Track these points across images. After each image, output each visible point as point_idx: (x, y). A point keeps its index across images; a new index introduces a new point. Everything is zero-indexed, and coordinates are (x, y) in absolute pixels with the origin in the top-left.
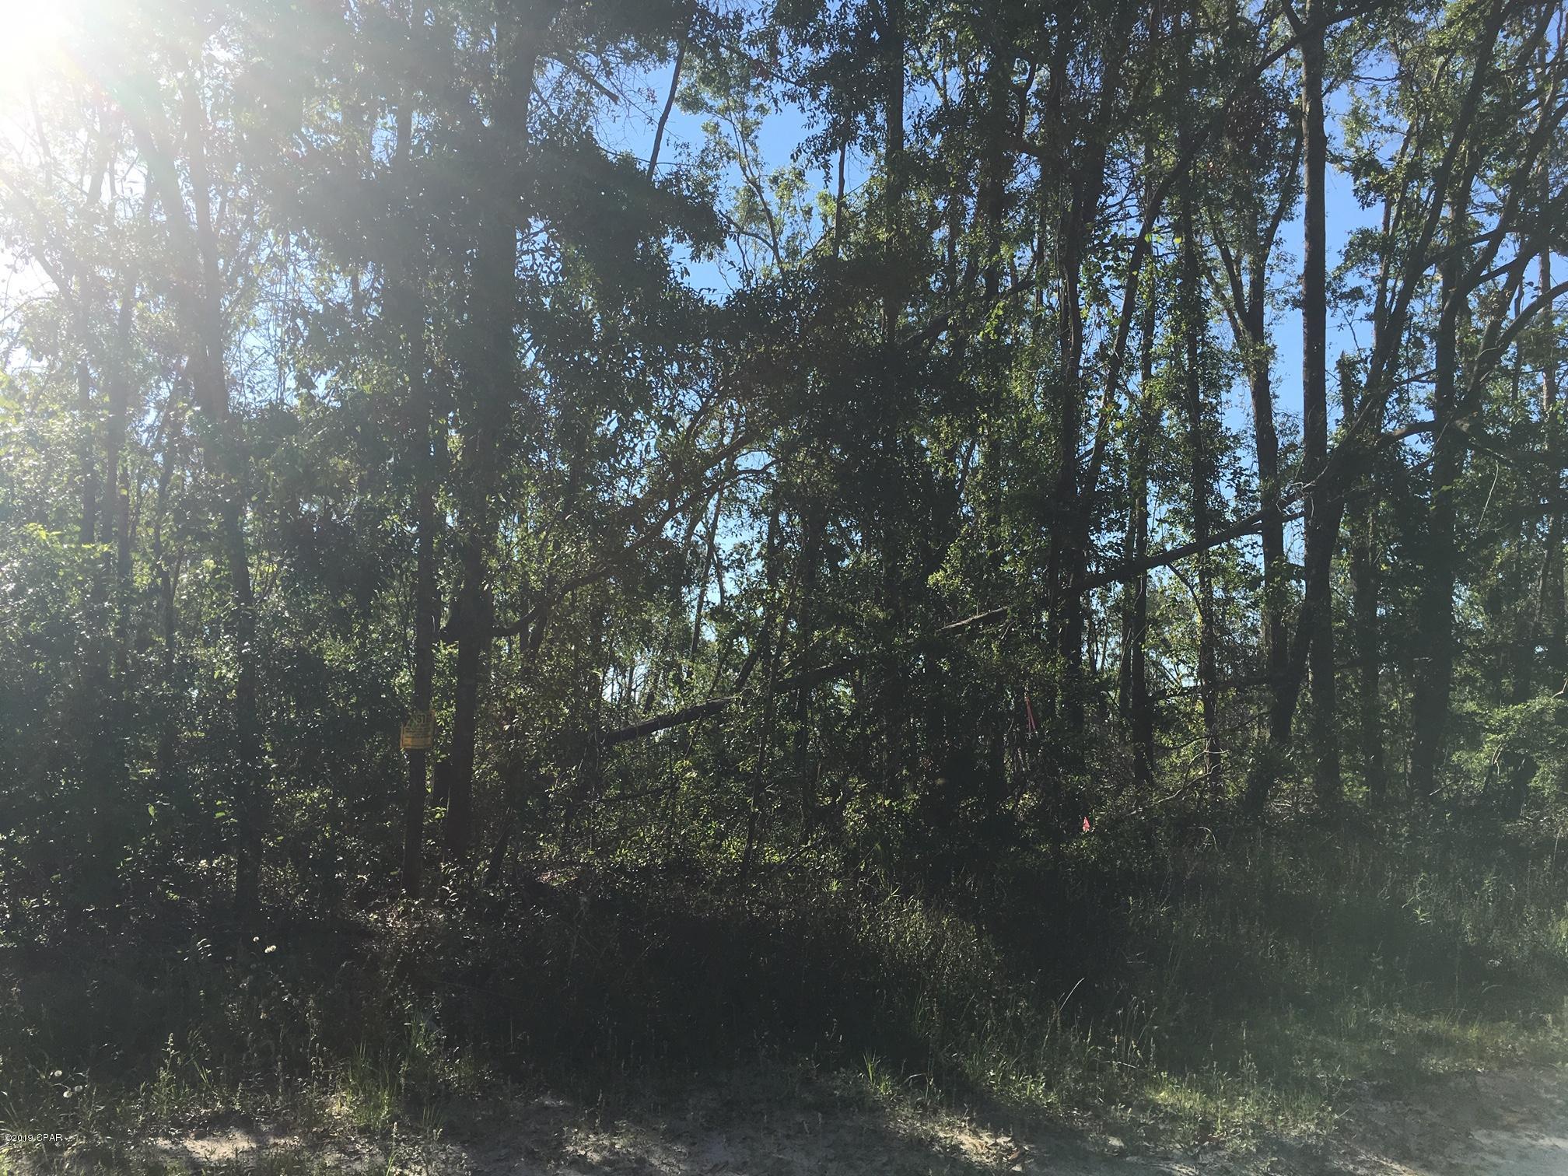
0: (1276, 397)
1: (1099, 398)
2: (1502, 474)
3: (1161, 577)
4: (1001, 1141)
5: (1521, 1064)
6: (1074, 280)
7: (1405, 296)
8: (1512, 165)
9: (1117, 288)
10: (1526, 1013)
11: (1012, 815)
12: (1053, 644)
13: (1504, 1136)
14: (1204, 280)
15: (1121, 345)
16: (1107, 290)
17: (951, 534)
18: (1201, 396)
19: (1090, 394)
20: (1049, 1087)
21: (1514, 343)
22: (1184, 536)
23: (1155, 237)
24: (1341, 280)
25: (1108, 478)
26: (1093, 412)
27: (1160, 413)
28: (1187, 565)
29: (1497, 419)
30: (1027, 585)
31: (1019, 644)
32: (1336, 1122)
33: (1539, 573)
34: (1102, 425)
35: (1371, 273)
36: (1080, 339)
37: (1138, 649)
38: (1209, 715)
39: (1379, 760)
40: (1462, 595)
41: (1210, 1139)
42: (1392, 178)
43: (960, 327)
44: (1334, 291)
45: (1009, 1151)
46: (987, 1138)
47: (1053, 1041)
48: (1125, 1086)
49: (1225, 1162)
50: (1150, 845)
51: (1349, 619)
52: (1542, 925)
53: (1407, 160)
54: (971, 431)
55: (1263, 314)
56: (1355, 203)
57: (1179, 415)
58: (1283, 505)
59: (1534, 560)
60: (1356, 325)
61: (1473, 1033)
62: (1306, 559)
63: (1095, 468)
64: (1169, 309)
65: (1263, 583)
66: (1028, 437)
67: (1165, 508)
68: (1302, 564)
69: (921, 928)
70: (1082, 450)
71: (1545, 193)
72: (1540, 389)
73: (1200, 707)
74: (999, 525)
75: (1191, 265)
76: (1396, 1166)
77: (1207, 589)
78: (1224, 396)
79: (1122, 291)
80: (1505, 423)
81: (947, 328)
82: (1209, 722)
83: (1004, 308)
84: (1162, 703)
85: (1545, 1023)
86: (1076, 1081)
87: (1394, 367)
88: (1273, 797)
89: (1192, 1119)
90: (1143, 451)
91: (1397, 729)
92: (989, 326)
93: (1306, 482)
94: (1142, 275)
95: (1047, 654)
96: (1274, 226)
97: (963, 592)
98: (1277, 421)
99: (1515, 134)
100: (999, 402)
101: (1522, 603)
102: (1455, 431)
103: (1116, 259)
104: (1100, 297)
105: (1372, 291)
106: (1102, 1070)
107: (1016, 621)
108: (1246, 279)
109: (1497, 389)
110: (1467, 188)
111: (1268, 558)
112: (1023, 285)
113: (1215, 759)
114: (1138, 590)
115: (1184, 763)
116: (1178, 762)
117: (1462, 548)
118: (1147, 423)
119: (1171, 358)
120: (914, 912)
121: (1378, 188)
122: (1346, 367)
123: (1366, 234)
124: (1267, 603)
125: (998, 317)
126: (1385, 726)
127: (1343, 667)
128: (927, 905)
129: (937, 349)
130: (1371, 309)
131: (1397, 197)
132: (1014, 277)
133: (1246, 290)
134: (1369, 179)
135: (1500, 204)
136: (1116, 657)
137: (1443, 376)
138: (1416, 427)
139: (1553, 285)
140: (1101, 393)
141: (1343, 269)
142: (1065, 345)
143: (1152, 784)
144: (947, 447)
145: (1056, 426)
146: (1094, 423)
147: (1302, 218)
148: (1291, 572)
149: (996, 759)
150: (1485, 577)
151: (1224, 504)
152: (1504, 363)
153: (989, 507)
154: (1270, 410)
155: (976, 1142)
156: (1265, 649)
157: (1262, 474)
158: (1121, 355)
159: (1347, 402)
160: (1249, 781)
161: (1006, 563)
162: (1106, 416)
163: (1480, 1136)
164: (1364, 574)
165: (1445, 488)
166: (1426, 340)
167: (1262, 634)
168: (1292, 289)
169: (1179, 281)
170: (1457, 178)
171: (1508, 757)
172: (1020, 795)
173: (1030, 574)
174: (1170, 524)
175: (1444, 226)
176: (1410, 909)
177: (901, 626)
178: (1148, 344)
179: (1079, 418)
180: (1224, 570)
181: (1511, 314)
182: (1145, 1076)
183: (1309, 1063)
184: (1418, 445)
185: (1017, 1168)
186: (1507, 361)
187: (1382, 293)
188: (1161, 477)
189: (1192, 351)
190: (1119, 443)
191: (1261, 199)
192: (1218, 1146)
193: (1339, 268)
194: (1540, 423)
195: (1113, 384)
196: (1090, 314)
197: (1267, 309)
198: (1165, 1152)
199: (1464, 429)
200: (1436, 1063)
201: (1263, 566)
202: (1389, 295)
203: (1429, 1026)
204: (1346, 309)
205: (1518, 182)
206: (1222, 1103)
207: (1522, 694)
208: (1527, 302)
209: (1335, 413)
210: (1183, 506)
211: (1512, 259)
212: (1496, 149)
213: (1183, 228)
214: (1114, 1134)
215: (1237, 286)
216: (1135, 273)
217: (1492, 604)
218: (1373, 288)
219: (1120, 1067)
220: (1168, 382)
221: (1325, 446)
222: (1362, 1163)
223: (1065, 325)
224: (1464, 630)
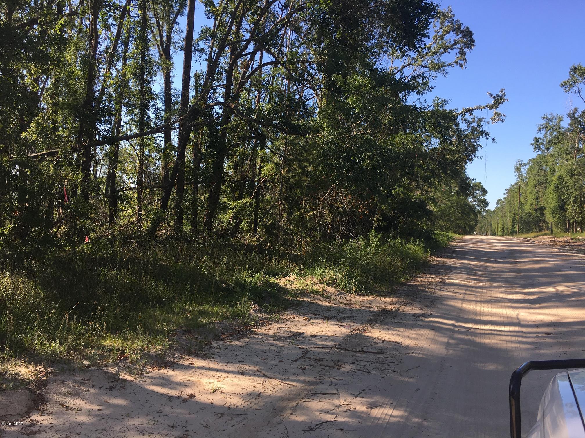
0: (173, 82)
1: (104, 69)
2: (242, 124)
3: (125, 145)
4: (38, 368)
5: (228, 318)
6: (96, 17)
7: (218, 55)
8: (256, 17)
9: (115, 25)
10: (232, 302)
11: (55, 235)
12: (78, 167)
13: (221, 342)
14: (149, 31)
15: (115, 49)
16: (110, 25)
17: (35, 115)
18: (145, 76)
19: (100, 66)
20: (61, 344)
21: (250, 80)
22: (135, 131)
23: (131, 8)
24: (198, 44)
25: (105, 103)
26: (101, 74)
27: (129, 80)
28: (136, 141)
29: (242, 105)
30: (68, 141)
31: (62, 166)
32: (169, 345)
33: (250, 158)
34: (105, 80)
35: (208, 44)
36: (97, 43)
37: (114, 171)
38: (139, 198)
39: (195, 217)
40: (227, 163)
41: (124, 357)
42: (218, 10)
43: (44, 25)
44: (195, 47)
45: (41, 372)
46: (32, 368)
47: (64, 326)
48: (93, 341)
49: (128, 364)
50: (112, 247)
51: (191, 168)
52: (239, 273)
53: (223, 5)
54: (45, 72)
55: (170, 50)
56: (204, 16)
57: (136, 82)
58: (172, 124)
59: (249, 154)
60: (202, 62)
61: (215, 309)
62: (178, 144)
63: (101, 98)
64: (135, 39)
65: (163, 151)
66: (72, 79)
67: (128, 118)
68: (177, 145)
69: (8, 283)
70: (96, 89)
71: (264, 30)
72: (256, 97)
73: (136, 195)
74: (57, 114)
75: (144, 24)
76: (187, 357)
77: (142, 151)
78: (154, 78)
79: (116, 27)
80: (245, 107)
81: (37, 23)
82: (139, 201)
83: (65, 21)
84: (121, 193)
85: (237, 305)
86: (73, 341)
87: (213, 80)
88: (159, 230)
89: (117, 350)
90: (121, 94)
91: (202, 207)
92: (57, 27)
93: (180, 117)
94: (125, 22)
95: (75, 172)
96: (176, 17)
97: (38, 141)
98: (172, 91)
99: (257, 6)
100: (59, 62)
101: (244, 167)
102: (229, 107)
103: (114, 13)
104: (107, 27)
105: (208, 50)
106: (84, 335)
107: (62, 156)
108: (165, 34)
109: (244, 94)
110: (241, 21)
111: (165, 142)
112: (74, 13)
113: (140, 215)
114: (115, 149)
115: (129, 215)
116: (126, 215)
117: (228, 147)
118: (123, 83)
119: (135, 59)
120: (5, 277)
121: (213, 13)
122: (197, 77)
123: (207, 29)
124: (164, 159)
125: (61, 24)
126: (199, 206)
127: (187, 184)
128: (12, 273)
129: (33, 31)
130: (207, 57)
131: (219, 18)
132: (71, 9)
133: (165, 39)
134: (210, 8)
135: (250, 30)
136: (105, 173)
137: (228, 87)
138: (218, 103)
139: (263, 63)
140: (105, 67)
141: (199, 40)
142: (90, 44)
143: (115, 223)
144: (35, 76)
145: (85, 77)
146: (102, 79)
147: (186, 16)
148: (173, 148)
149: (50, 212)
150: (234, 158)
151: (151, 120)
152: (247, 86)
153: (53, 106)
154: (170, 87)
155: (27, 370)
156: (161, 175)
157: (166, 110)
158: (114, 53)
159: (196, 90)
160: (152, 223)
161: (59, 131)
162: (106, 77)
163: (214, 344)
164: (197, 152)
165: (225, 126)
166: (224, 73)
167: (161, 170)
168: (181, 43)
169: (139, 29)
170: (238, 17)
171: (235, 217)
172: (60, 227)
173: (70, 137)
174: (130, 124)
175: (233, 33)
176: (200, 269)
177: (8, 153)
178: (126, 52)
179: (95, 76)
180: (149, 145)
181: (250, 69)
182: (101, 336)
183: (162, 324)
184: (218, 110)
185: (44, 378)
186: (247, 85)
187: (211, 52)
188: (128, 106)
189: (143, 58)
190: (111, 89)
191: (172, 5)
192: (126, 358)
193: (197, 39)
194: (254, 109)
195: (110, 65)
196: (102, 33)
197: (172, 48)
198: (106, 364)
199: (233, 107)
200: (203, 320)
201: (163, 145)
202: (213, 54)
203: (202, 308)
204: (199, 55)
205: (256, 23)
206: (130, 342)
207: (240, 198)
208: (255, 67)
209: (192, 93)
210: (135, 118)
211: (252, 50)
212: (251, 10)
213: (142, 7)
214: (86, 359)
215: (161, 37)
216: (122, 21)
217: (235, 167)
218: (209, 49)
219: (91, 334)
220: (133, 69)
221: (188, 104)
222: (175, 358)
223: (91, 35)
224: (226, 175)
